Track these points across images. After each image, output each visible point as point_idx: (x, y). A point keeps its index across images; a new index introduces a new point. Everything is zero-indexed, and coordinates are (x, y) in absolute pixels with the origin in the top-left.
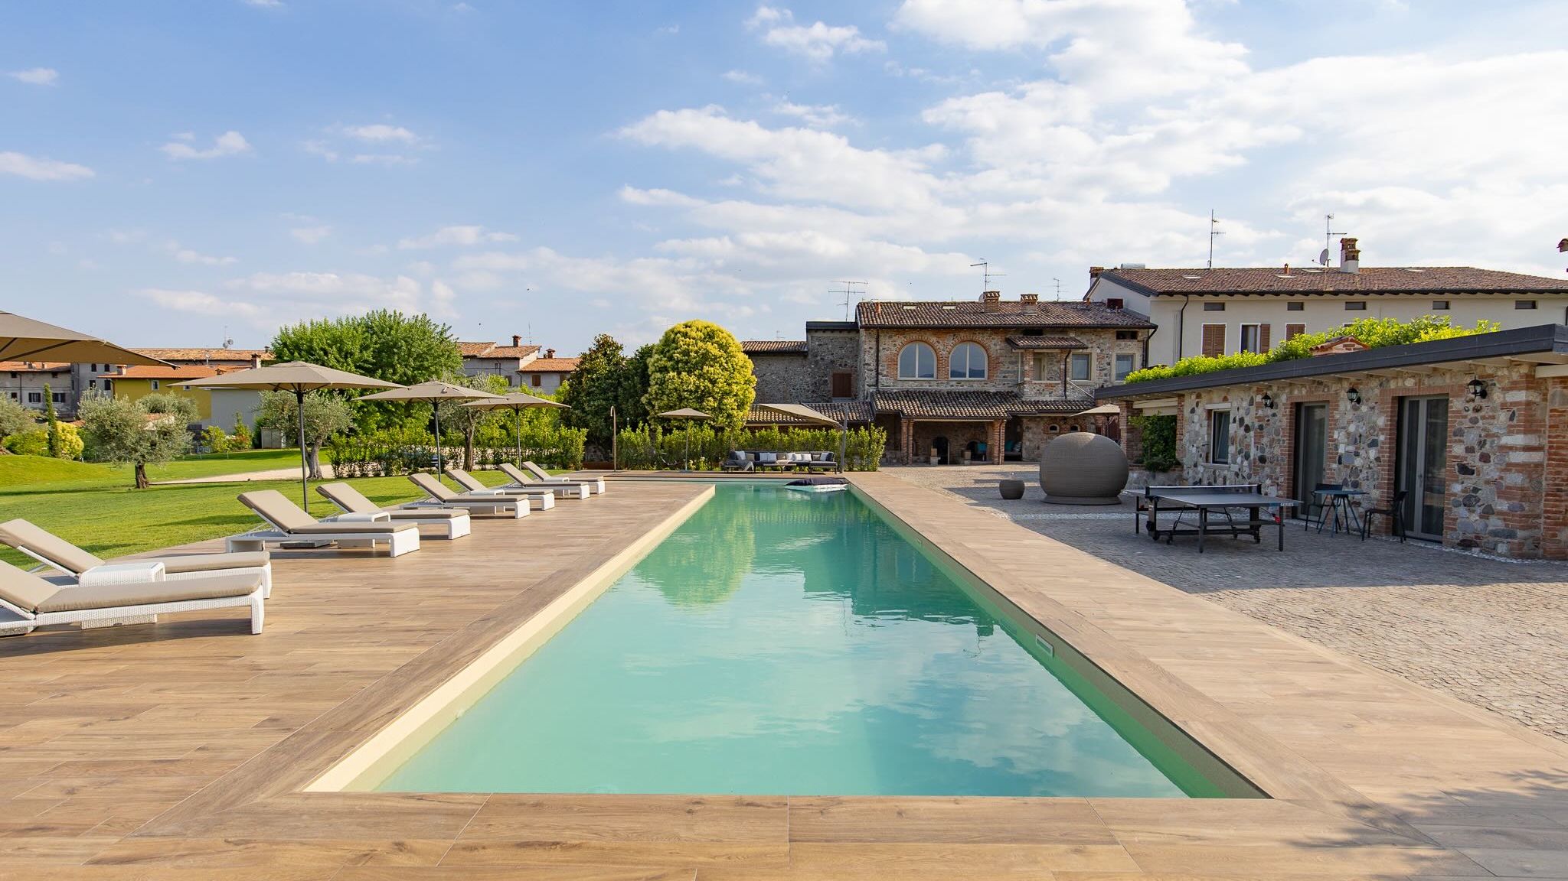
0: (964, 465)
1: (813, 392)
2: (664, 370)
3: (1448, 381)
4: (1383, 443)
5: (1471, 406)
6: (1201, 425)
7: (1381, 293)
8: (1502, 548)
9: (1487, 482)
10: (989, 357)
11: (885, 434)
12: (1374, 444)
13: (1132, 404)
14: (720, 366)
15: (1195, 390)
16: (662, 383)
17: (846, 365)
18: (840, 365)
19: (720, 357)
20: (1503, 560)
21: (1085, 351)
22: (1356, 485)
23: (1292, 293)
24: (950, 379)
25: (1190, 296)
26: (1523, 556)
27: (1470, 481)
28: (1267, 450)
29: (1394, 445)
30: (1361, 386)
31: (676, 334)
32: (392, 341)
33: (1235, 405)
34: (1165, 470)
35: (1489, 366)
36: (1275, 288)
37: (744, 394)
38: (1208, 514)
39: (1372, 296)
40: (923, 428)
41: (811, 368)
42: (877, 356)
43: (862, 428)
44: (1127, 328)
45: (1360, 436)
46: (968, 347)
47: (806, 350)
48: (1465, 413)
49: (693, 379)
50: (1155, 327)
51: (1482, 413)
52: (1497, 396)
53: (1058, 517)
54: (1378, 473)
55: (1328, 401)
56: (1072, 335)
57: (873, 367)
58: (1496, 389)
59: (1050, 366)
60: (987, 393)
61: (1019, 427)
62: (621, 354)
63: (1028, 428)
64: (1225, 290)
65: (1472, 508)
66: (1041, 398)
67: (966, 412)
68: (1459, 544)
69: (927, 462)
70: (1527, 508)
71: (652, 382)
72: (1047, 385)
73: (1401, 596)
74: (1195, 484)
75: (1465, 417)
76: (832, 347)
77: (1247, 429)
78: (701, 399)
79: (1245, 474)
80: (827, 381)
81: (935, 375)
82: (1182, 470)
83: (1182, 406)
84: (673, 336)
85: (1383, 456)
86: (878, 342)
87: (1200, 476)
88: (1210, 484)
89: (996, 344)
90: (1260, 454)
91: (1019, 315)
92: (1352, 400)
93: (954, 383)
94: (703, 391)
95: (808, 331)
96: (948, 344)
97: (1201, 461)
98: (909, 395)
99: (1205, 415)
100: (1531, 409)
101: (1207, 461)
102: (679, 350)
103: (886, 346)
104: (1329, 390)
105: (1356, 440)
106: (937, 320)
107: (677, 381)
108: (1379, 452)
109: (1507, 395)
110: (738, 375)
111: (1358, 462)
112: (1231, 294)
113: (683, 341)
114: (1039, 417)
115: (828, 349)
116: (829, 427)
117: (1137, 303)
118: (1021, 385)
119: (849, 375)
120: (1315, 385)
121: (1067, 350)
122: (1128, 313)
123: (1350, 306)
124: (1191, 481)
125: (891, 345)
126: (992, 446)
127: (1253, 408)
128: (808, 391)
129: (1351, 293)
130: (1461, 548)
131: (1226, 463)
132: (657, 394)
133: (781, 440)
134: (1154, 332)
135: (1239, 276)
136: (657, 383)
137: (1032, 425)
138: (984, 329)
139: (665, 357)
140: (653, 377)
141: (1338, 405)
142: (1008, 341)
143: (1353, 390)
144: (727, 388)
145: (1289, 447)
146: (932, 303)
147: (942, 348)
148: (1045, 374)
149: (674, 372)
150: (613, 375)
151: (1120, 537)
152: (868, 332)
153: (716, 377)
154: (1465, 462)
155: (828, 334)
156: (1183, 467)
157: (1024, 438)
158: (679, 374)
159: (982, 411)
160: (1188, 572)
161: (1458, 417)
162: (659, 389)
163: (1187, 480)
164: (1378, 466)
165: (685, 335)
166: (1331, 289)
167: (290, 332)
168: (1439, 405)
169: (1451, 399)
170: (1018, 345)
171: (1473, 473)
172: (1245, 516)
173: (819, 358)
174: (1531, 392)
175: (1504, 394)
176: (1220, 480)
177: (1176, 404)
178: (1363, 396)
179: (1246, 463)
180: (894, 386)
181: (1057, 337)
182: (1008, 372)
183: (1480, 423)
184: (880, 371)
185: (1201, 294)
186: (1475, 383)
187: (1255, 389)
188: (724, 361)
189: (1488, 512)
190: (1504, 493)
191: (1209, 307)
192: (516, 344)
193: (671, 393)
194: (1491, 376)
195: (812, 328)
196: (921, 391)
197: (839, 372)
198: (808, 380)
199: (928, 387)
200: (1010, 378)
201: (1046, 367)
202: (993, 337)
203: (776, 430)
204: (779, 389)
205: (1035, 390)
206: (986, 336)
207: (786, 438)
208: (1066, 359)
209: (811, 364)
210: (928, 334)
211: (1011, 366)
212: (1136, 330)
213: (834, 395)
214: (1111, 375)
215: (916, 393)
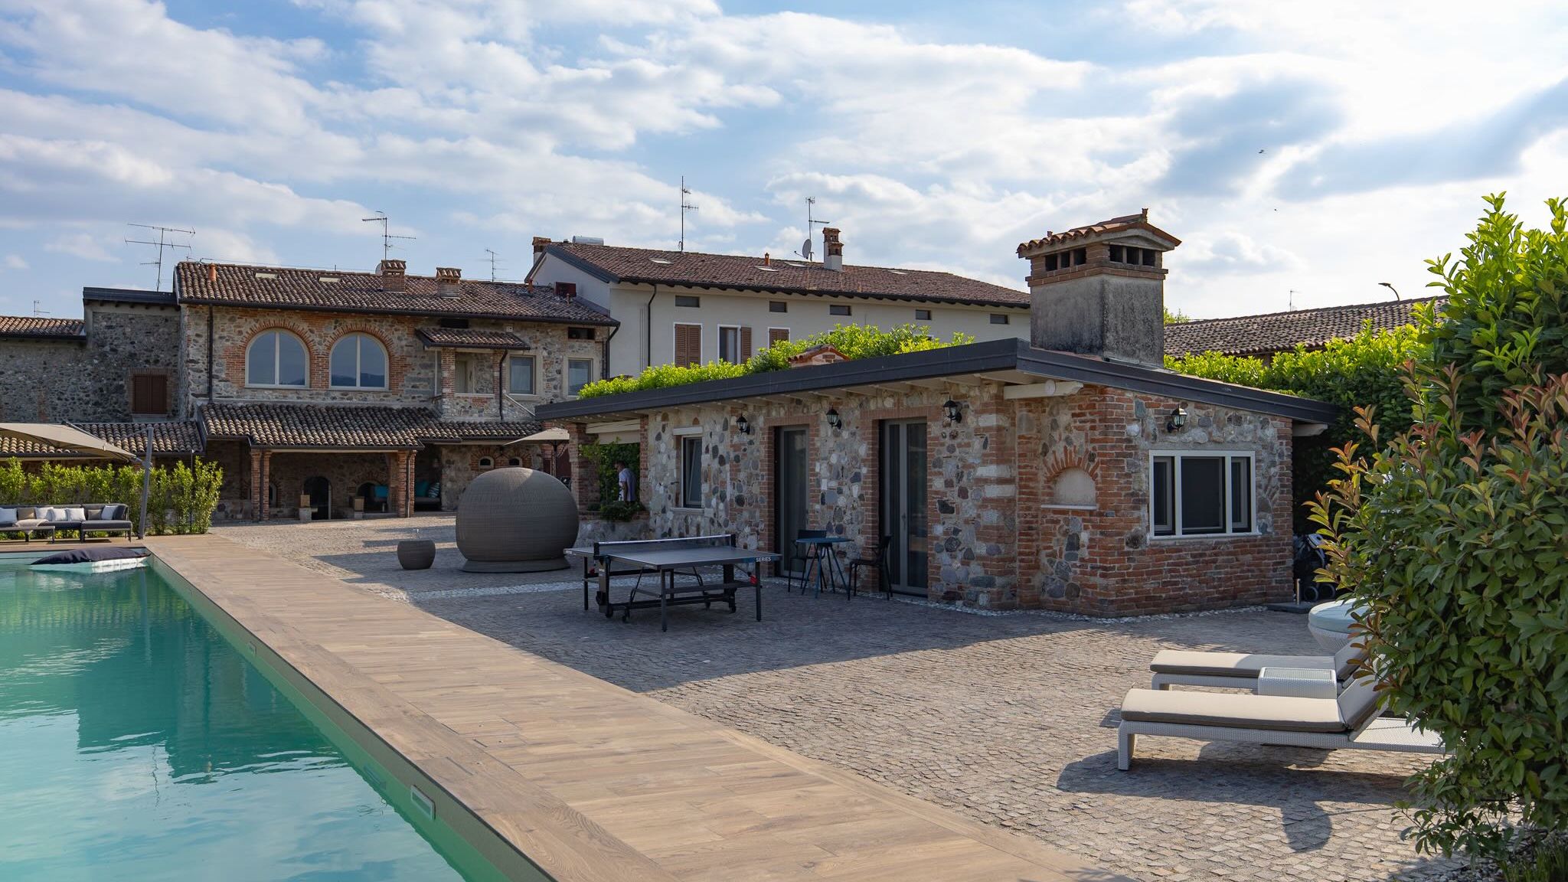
0: (353, 519)
1: (96, 404)
3: (925, 402)
4: (866, 477)
5: (948, 431)
6: (669, 457)
7: (865, 296)
8: (983, 599)
9: (966, 522)
10: (390, 357)
11: (219, 474)
12: (856, 478)
13: (585, 428)
15: (660, 409)
17: (156, 361)
18: (147, 362)
21: (526, 353)
22: (840, 530)
23: (773, 290)
24: (331, 387)
25: (658, 286)
26: (1002, 607)
27: (951, 521)
28: (745, 488)
29: (877, 479)
30: (841, 407)
33: (708, 429)
34: (626, 519)
35: (963, 384)
36: (755, 282)
38: (676, 577)
39: (856, 299)
40: (285, 463)
41: (91, 363)
42: (210, 349)
43: (180, 464)
44: (581, 323)
45: (843, 468)
46: (359, 340)
47: (83, 332)
48: (942, 440)
50: (617, 324)
51: (958, 440)
52: (971, 420)
53: (480, 592)
54: (862, 514)
55: (807, 425)
56: (509, 330)
57: (201, 366)
58: (969, 411)
59: (479, 373)
60: (388, 410)
61: (436, 461)
63: (448, 462)
64: (699, 280)
65: (953, 553)
66: (467, 419)
67: (355, 438)
68: (943, 598)
69: (294, 517)
70: (1003, 551)
72: (475, 400)
74: (664, 536)
75: (942, 445)
76: (131, 330)
77: (722, 461)
79: (721, 521)
80: (122, 386)
81: (307, 381)
82: (648, 518)
83: (646, 430)
85: (866, 494)
86: (210, 326)
87: (669, 524)
88: (681, 535)
89: (400, 338)
90: (737, 494)
91: (435, 297)
92: (832, 423)
93: (337, 394)
95: (88, 303)
96: (326, 335)
97: (670, 505)
98: (264, 412)
99: (673, 442)
100: (1001, 435)
101: (677, 505)
103: (225, 334)
104: (808, 412)
105: (838, 473)
106: (309, 298)
108: (863, 488)
109: (980, 419)
111: (842, 501)
112: (705, 286)
114: (466, 446)
115: (124, 334)
116: (118, 462)
117: (595, 291)
118: (437, 399)
119: (164, 378)
120: (794, 404)
121: (502, 350)
122: (581, 304)
123: (836, 310)
124: (659, 532)
125: (231, 333)
126: (396, 490)
127: (727, 433)
128: (87, 403)
129: (835, 294)
130: (945, 602)
131: (699, 506)
133: (27, 486)
134: (617, 329)
135: (714, 264)
137: (455, 457)
138: (382, 314)
141: (818, 430)
142: (419, 334)
143: (833, 412)
145: (769, 484)
146: (302, 272)
148: (473, 384)
151: (563, 617)
152: (194, 310)
154: (945, 499)
155: (124, 310)
156: (649, 514)
157: (444, 477)
159: (380, 437)
160: (646, 660)
161: (936, 445)
163: (654, 531)
164: (862, 505)
166: (815, 288)
168: (918, 430)
169: (929, 423)
170: (433, 341)
171: (952, 512)
172: (718, 577)
173: (107, 348)
174: (1001, 416)
175: (977, 418)
176: (693, 530)
177: (638, 427)
178: (844, 419)
179: (721, 506)
180: (238, 397)
181: (488, 331)
182: (420, 380)
183: (957, 453)
184: (214, 373)
185: (671, 283)
186: (951, 404)
187: (729, 408)
189: (969, 557)
190: (983, 534)
191: (682, 301)
194: (964, 396)
195: (94, 298)
196: (285, 405)
197: (145, 372)
198: (88, 383)
199: (295, 400)
200: (421, 389)
201: (474, 373)
202: (396, 326)
203: (18, 468)
204: (30, 399)
205: (458, 407)
206: (385, 325)
207: (37, 482)
208: (501, 363)
209: (92, 357)
210: (295, 317)
211: (423, 371)
212: (593, 327)
213: (135, 411)
214: (561, 388)
215: (275, 410)
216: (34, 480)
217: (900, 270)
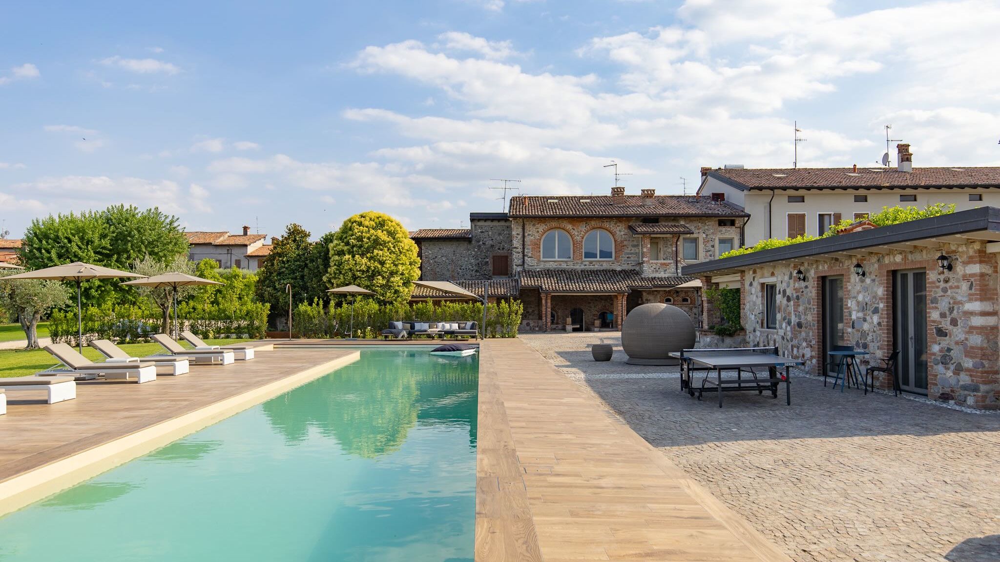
0: (594, 331)
1: (477, 271)
2: (341, 253)
3: (925, 256)
4: (883, 310)
5: (942, 277)
6: (757, 296)
7: (927, 187)
8: (970, 401)
9: (957, 343)
10: (615, 241)
11: (521, 306)
12: (876, 311)
13: (711, 279)
14: (388, 250)
15: (750, 267)
16: (340, 264)
17: (503, 249)
18: (499, 249)
19: (389, 242)
20: (969, 411)
21: (692, 236)
22: (865, 346)
23: (856, 188)
24: (584, 259)
25: (776, 190)
26: (986, 408)
27: (945, 342)
28: (802, 317)
29: (891, 312)
30: (865, 262)
31: (353, 223)
32: (127, 231)
33: (780, 279)
34: (731, 335)
35: (953, 242)
36: (844, 184)
37: (409, 273)
38: (742, 373)
39: (920, 190)
40: (560, 301)
41: (474, 251)
42: (524, 241)
43: (503, 301)
44: (725, 217)
45: (866, 304)
46: (598, 233)
47: (470, 236)
48: (938, 284)
49: (364, 260)
50: (749, 216)
51: (950, 284)
52: (959, 269)
53: (626, 376)
54: (880, 335)
55: (842, 275)
56: (682, 223)
57: (520, 250)
58: (958, 263)
59: (665, 249)
60: (614, 271)
61: (640, 299)
62: (310, 240)
64: (804, 185)
65: (947, 366)
66: (657, 275)
67: (594, 287)
68: (940, 397)
69: (564, 330)
70: (987, 366)
71: (332, 264)
72: (662, 264)
73: (861, 447)
74: (755, 346)
75: (938, 287)
76: (490, 233)
77: (789, 299)
78: (372, 277)
79: (788, 338)
80: (488, 262)
81: (572, 257)
82: (745, 335)
83: (743, 280)
84: (350, 225)
85: (883, 322)
86: (524, 229)
87: (758, 339)
88: (764, 346)
89: (620, 230)
90: (798, 321)
91: (640, 206)
92: (858, 273)
93: (587, 263)
94: (373, 271)
95: (472, 220)
96: (581, 231)
97: (758, 327)
98: (548, 273)
99: (759, 287)
100: (984, 280)
101: (762, 326)
102: (354, 237)
103: (530, 233)
104: (843, 266)
105: (863, 307)
106: (572, 211)
107: (352, 262)
108: (880, 318)
109: (966, 268)
110: (404, 257)
111: (866, 327)
112: (808, 189)
113: (357, 229)
114: (656, 291)
115: (488, 235)
116: (475, 301)
117: (735, 196)
118: (640, 264)
119: (506, 257)
120: (834, 261)
121: (677, 235)
122: (728, 205)
123: (904, 198)
124: (752, 344)
125: (534, 232)
126: (617, 316)
127: (792, 281)
128: (472, 271)
129: (903, 188)
130: (941, 400)
131: (775, 328)
132: (335, 274)
133: (435, 312)
134: (749, 219)
135: (817, 174)
136: (335, 265)
137: (651, 297)
138: (610, 218)
139: (343, 242)
140: (332, 259)
141: (850, 278)
142: (630, 228)
143: (858, 266)
144: (393, 268)
145: (818, 314)
146: (572, 197)
147: (576, 233)
148: (661, 255)
149: (349, 254)
150: (301, 258)
151: (666, 394)
152: (516, 221)
153: (384, 259)
154: (940, 326)
155: (489, 223)
156: (746, 331)
157: (614, 309)
158: (353, 257)
159: (608, 286)
160: (695, 425)
161: (933, 287)
162: (337, 270)
163: (749, 343)
164: (880, 330)
165: (360, 224)
166: (888, 185)
167: (41, 223)
168: (920, 277)
169: (927, 272)
170: (636, 231)
171: (946, 336)
172: (765, 374)
173: (481, 243)
174: (983, 265)
175: (965, 267)
176: (772, 343)
177: (739, 278)
178: (867, 270)
179: (789, 328)
180: (537, 266)
181: (670, 224)
182: (631, 254)
183: (949, 292)
184: (525, 254)
185: (784, 189)
186: (943, 258)
187: (792, 265)
188: (392, 246)
189: (959, 369)
190: (969, 352)
191: (792, 199)
192: (245, 234)
193: (347, 273)
194: (954, 252)
195: (475, 218)
196: (560, 269)
197: (498, 254)
198: (473, 261)
199: (565, 267)
200: (632, 259)
201: (662, 249)
202: (618, 224)
203: (431, 303)
204: (448, 269)
205: (652, 269)
206: (612, 224)
207: (439, 310)
208: (677, 243)
209: (475, 248)
210: (565, 222)
211: (633, 249)
212: (734, 218)
213: (494, 274)
214: (714, 256)
215: (555, 272)
216: (438, 309)
217: (959, 168)
